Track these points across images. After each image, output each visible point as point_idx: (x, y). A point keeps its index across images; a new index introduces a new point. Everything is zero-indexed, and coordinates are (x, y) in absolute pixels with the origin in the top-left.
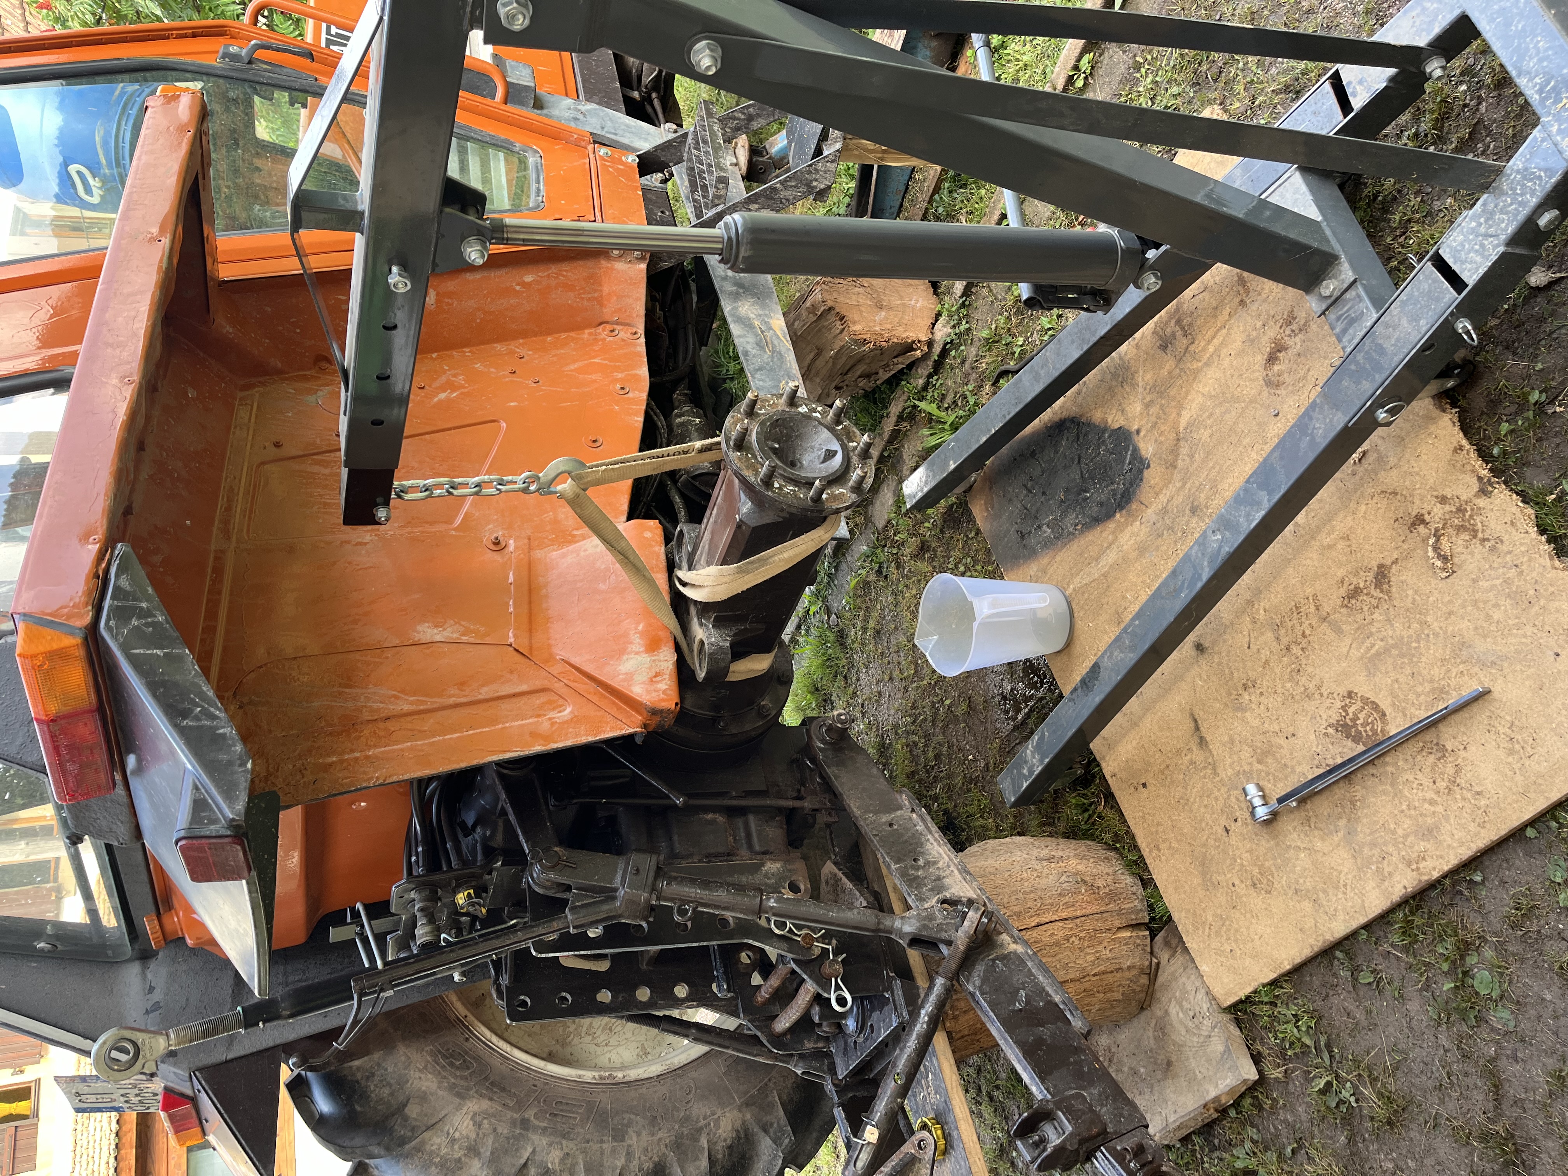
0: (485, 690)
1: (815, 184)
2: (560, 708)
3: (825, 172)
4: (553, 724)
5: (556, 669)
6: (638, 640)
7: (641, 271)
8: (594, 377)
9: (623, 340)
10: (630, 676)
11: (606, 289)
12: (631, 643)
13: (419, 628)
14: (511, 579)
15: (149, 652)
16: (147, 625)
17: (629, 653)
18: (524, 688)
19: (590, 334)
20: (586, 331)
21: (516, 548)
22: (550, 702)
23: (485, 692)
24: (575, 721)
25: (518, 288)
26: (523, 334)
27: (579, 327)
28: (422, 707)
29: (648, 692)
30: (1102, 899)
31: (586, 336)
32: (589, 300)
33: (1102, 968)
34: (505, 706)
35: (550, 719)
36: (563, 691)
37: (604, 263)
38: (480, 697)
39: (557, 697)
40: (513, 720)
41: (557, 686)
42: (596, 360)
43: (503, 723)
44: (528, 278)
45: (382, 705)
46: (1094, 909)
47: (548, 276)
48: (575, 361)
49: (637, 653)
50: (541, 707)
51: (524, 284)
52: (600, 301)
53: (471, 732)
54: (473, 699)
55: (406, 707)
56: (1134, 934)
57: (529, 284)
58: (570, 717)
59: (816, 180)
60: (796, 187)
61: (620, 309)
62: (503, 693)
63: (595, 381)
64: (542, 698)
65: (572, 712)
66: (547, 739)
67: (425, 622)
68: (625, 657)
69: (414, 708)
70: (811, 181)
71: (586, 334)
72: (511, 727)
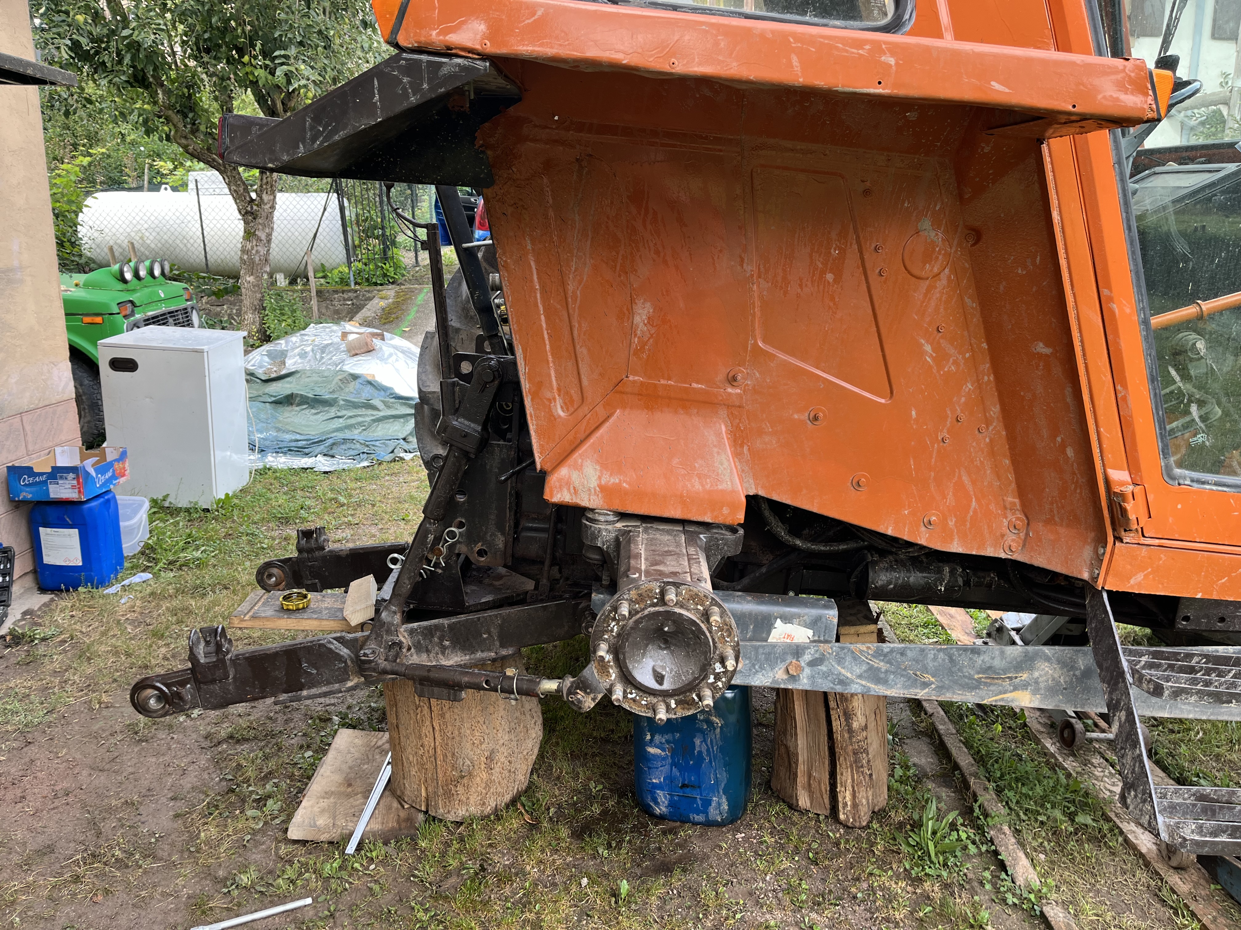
0: (584, 351)
1: (1133, 793)
2: (565, 407)
3: (1141, 810)
4: (549, 400)
5: (601, 411)
6: (612, 480)
7: (1080, 572)
8: (950, 496)
9: (1003, 536)
10: (579, 468)
11: (1062, 531)
12: (611, 475)
13: (648, 305)
14: (695, 385)
15: (376, 91)
16: (404, 89)
17: (601, 471)
18: (585, 382)
19: (1014, 504)
20: (1017, 501)
21: (730, 394)
22: (572, 401)
23: (582, 351)
24: (552, 418)
25: (1059, 439)
26: (1011, 438)
27: (1021, 493)
28: (570, 300)
29: (560, 480)
30: (447, 785)
31: (1010, 499)
32: (1051, 510)
33: (405, 764)
34: (570, 364)
35: (554, 399)
36: (581, 413)
37: (1092, 535)
38: (578, 347)
39: (576, 407)
40: (556, 371)
41: (585, 409)
42: (974, 504)
43: (554, 362)
44: (1070, 452)
45: (573, 269)
46: (440, 776)
47: (1074, 473)
48: (974, 482)
49: (600, 478)
50: (567, 393)
51: (1063, 447)
52: (1049, 521)
53: (546, 336)
54: (576, 341)
55: (571, 288)
56: (423, 799)
57: (1064, 452)
58: (555, 414)
59: (1136, 796)
60: (1133, 772)
61: (1040, 540)
62: (580, 365)
63: (944, 497)
64: (576, 396)
65: (560, 416)
66: (535, 395)
67: (654, 309)
68: (598, 467)
69: (570, 293)
70: (1135, 791)
71: (1012, 499)
72: (549, 368)
